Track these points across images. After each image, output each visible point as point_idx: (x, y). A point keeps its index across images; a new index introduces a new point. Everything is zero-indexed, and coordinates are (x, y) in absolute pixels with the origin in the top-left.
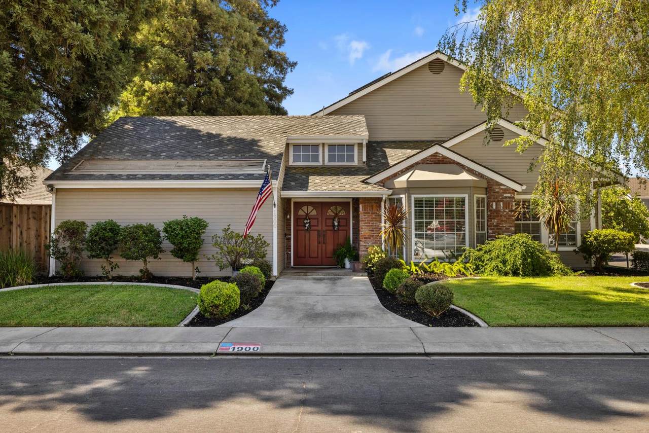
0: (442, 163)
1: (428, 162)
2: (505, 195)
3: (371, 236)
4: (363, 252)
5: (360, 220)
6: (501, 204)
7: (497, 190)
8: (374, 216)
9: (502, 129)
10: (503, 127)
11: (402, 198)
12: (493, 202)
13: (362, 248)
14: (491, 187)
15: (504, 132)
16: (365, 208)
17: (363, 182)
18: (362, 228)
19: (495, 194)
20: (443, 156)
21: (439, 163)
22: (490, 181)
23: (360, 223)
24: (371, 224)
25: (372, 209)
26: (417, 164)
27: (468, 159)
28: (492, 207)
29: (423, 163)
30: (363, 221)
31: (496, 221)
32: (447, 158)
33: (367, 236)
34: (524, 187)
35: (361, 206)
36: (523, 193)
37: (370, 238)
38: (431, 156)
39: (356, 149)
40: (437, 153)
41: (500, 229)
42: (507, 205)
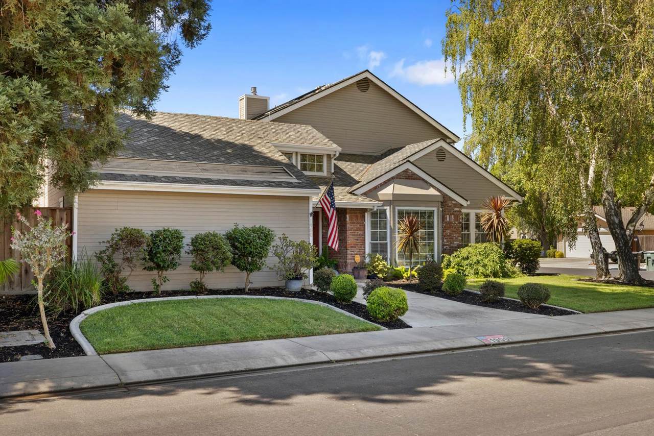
0: (412, 179)
1: (401, 177)
2: (455, 209)
3: (356, 245)
4: (350, 261)
5: (347, 229)
6: (453, 216)
7: (450, 205)
8: (358, 226)
9: (445, 151)
10: (445, 149)
11: (386, 209)
12: (447, 214)
13: (349, 257)
14: (446, 202)
15: (446, 153)
16: (351, 218)
17: (351, 193)
18: (349, 237)
19: (448, 208)
20: (412, 172)
21: (409, 179)
22: (444, 196)
23: (348, 232)
24: (356, 234)
25: (357, 219)
26: (393, 178)
27: (431, 176)
28: (446, 219)
29: (397, 178)
30: (349, 230)
31: (449, 231)
32: (415, 174)
33: (353, 245)
34: (469, 203)
35: (348, 216)
36: (468, 207)
37: (355, 247)
38: (403, 171)
39: (325, 159)
40: (408, 169)
41: (452, 238)
42: (457, 217)
